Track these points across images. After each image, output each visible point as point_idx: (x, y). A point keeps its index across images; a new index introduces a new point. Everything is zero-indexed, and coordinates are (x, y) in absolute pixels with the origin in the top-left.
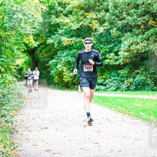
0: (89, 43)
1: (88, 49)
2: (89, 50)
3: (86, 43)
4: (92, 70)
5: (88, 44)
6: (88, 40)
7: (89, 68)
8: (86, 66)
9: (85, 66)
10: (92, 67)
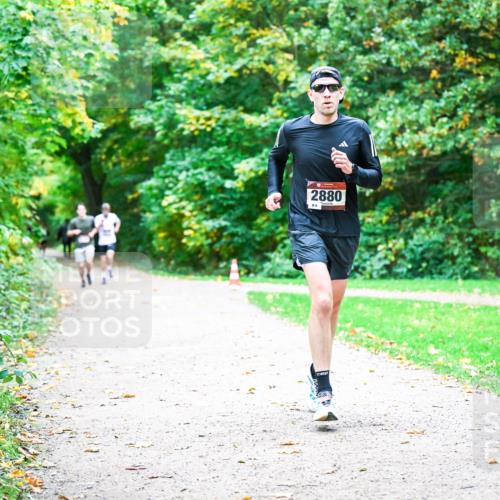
1: (326, 111)
4: (343, 202)
5: (327, 92)
6: (327, 75)
10: (344, 192)
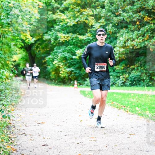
0: (103, 35)
2: (103, 43)
3: (100, 35)
7: (102, 68)
8: (99, 64)
9: (97, 64)
